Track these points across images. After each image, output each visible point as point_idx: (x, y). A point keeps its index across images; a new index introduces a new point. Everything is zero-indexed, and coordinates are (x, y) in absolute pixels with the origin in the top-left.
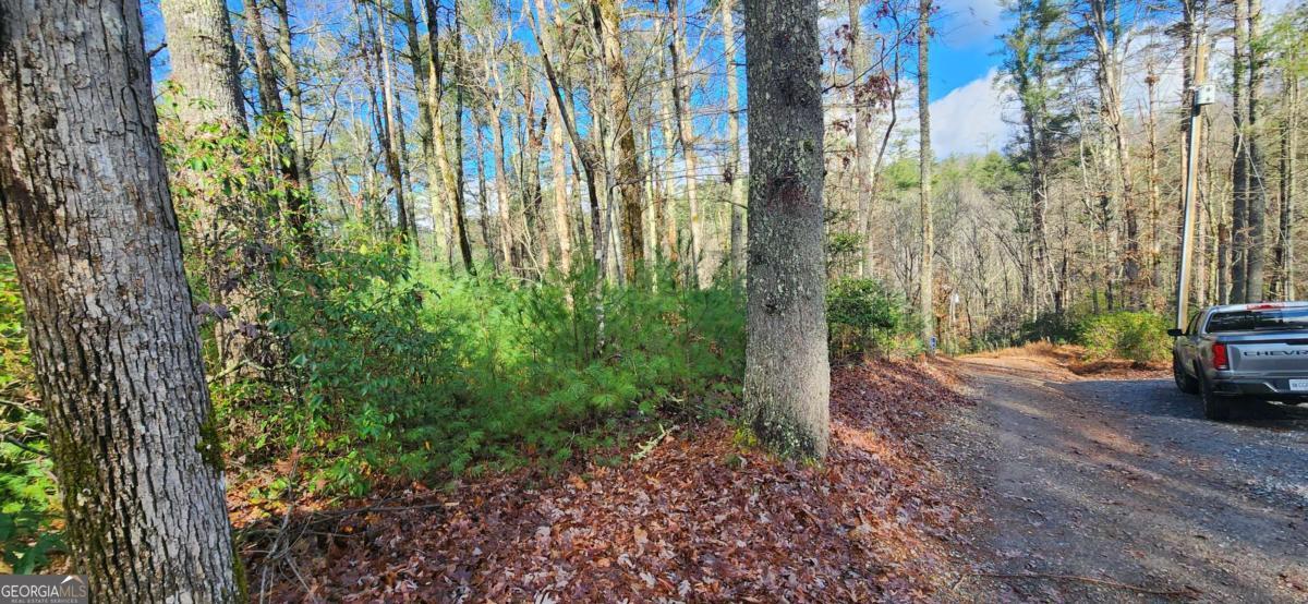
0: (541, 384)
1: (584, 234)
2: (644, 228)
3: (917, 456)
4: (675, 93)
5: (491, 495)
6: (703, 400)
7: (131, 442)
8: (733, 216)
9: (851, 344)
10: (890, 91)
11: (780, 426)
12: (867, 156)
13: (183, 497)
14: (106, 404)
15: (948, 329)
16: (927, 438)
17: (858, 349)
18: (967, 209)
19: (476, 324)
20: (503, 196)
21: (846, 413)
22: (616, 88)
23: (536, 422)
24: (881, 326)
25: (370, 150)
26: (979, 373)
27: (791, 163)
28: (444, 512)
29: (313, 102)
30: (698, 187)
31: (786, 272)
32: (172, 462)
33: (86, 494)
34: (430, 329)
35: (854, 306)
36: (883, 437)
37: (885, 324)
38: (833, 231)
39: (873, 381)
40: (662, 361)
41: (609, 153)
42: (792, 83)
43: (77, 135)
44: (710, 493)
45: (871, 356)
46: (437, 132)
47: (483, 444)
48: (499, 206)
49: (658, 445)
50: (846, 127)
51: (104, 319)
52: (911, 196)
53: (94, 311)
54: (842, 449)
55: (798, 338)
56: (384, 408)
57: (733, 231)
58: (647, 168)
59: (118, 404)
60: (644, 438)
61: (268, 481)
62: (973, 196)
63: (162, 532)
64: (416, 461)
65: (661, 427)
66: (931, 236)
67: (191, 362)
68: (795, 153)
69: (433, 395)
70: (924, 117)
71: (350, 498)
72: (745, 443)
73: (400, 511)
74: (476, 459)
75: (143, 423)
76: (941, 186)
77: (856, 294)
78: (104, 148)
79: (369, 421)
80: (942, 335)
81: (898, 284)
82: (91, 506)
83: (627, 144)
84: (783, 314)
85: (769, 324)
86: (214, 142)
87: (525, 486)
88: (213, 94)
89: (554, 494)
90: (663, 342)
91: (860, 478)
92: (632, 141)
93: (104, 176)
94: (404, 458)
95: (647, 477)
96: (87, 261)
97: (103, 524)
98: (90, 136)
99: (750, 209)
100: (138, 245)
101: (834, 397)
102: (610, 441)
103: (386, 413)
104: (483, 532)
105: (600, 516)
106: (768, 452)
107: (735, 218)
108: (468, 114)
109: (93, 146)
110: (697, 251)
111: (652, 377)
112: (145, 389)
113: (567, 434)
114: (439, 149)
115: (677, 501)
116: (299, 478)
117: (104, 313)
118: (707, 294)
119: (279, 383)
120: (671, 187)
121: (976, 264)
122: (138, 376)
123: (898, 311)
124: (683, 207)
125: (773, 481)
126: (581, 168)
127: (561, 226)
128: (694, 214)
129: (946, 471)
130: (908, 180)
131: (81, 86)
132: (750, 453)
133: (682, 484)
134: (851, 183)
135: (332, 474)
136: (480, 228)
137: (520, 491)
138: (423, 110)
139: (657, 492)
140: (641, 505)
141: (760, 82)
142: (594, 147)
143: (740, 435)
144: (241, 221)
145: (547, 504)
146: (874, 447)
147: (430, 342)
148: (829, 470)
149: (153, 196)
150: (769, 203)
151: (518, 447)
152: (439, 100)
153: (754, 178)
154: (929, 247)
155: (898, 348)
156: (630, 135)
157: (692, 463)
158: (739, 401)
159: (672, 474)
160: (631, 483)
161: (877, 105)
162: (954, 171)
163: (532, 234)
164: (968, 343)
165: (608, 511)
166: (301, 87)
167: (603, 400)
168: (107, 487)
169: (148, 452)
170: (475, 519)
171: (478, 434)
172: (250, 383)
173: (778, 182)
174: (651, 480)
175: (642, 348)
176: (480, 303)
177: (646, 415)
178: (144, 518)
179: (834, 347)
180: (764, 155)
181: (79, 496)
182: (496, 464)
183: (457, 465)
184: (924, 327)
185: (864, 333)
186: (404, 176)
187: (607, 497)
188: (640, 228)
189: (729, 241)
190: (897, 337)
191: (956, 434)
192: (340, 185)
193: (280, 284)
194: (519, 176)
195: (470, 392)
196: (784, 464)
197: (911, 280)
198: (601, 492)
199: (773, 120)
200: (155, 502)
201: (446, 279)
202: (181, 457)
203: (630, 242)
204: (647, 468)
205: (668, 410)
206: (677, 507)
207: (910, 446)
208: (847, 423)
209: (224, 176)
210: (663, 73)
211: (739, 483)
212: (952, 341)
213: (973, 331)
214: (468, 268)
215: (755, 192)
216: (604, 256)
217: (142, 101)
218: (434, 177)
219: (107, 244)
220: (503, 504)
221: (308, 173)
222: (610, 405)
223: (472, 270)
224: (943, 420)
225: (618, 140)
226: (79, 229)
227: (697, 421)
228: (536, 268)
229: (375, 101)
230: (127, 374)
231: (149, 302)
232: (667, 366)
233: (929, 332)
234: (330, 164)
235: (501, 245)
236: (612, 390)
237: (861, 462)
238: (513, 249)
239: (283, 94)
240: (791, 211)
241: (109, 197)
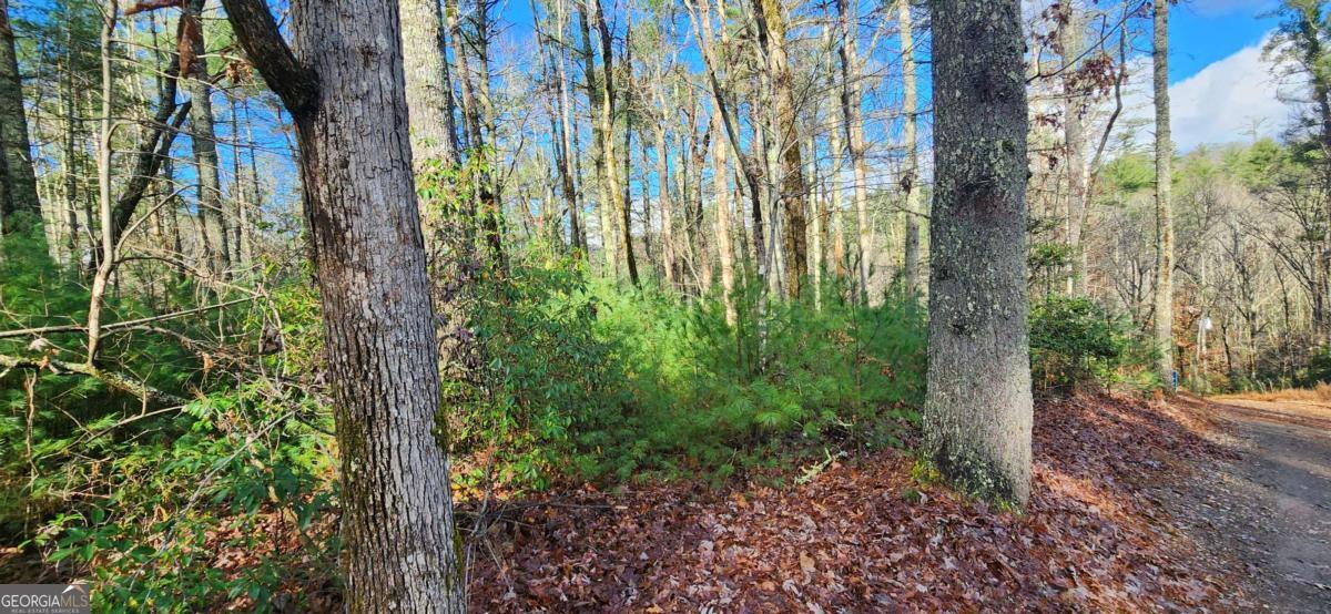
0: (704, 398)
1: (747, 249)
2: (808, 242)
3: (1152, 514)
4: (844, 99)
5: (655, 503)
6: (873, 426)
7: (388, 422)
8: (907, 228)
9: (1057, 373)
10: (1113, 74)
11: (968, 462)
12: (1079, 154)
13: (421, 473)
14: (372, 390)
15: (1195, 362)
16: (1166, 493)
17: (1066, 380)
18: (1224, 212)
19: (641, 337)
20: (666, 213)
21: (1052, 455)
22: (781, 100)
23: (698, 436)
24: (1098, 354)
25: (549, 176)
26: (1245, 419)
27: (986, 166)
28: (613, 514)
29: (504, 135)
30: (868, 197)
31: (978, 288)
32: (414, 442)
33: (356, 462)
34: (600, 339)
35: (1062, 330)
36: (1104, 487)
37: (1106, 352)
38: (1037, 242)
39: (1088, 420)
40: (829, 382)
41: (772, 167)
42: (989, 76)
43: (361, 172)
44: (885, 528)
45: (1085, 389)
46: (608, 155)
47: (648, 453)
48: (661, 223)
49: (824, 471)
50: (1053, 122)
51: (373, 321)
52: (1142, 198)
53: (368, 314)
54: (1048, 496)
55: (992, 364)
56: (563, 411)
57: (907, 244)
58: (811, 180)
59: (381, 391)
60: (809, 462)
61: (468, 469)
62: (1234, 195)
63: (406, 500)
64: (588, 464)
65: (827, 451)
66: (1171, 246)
67: (430, 358)
68: (991, 154)
69: (603, 403)
70: (1161, 104)
71: (532, 491)
72: (926, 477)
73: (575, 508)
74: (641, 468)
75: (397, 408)
76: (1186, 185)
77: (1065, 316)
78: (378, 182)
79: (551, 424)
80: (1186, 370)
81: (1120, 304)
82: (360, 472)
83: (792, 156)
84: (973, 336)
85: (956, 346)
86: (437, 174)
87: (688, 498)
88: (435, 134)
89: (716, 509)
90: (829, 363)
91: (1073, 533)
92: (797, 153)
93: (378, 205)
94: (577, 460)
95: (813, 503)
96: (364, 274)
97: (367, 488)
98: (369, 173)
99: (934, 220)
100: (397, 260)
101: (1036, 434)
102: (774, 461)
103: (564, 417)
104: (648, 538)
105: (763, 537)
106: (953, 490)
107: (911, 230)
108: (636, 136)
109: (371, 181)
110: (866, 265)
111: (817, 399)
112: (398, 379)
113: (730, 450)
114: (610, 171)
115: (846, 532)
116: (492, 469)
117: (374, 316)
118: (877, 313)
119: (477, 384)
120: (840, 200)
121: (1238, 281)
122: (394, 369)
123: (1123, 337)
124: (851, 219)
125: (961, 523)
126: (744, 183)
127: (724, 242)
128: (863, 226)
129: (1196, 537)
130: (1137, 180)
131: (365, 133)
132: (931, 489)
133: (852, 514)
134: (1058, 186)
135: (519, 468)
136: (643, 245)
137: (681, 503)
138: (597, 135)
139: (824, 520)
140: (807, 531)
141: (948, 78)
142: (756, 161)
143: (918, 468)
144: (453, 242)
145: (709, 519)
146: (1092, 498)
147: (602, 352)
148: (1032, 518)
149: (408, 221)
150: (957, 212)
151: (680, 459)
152: (612, 124)
153: (940, 184)
154: (1167, 260)
155: (1123, 382)
156: (796, 147)
157: (863, 493)
158: (918, 431)
159: (839, 502)
160: (795, 507)
161: (1096, 92)
162: (1204, 164)
163: (693, 249)
164: (1225, 380)
165: (772, 533)
166: (497, 122)
167: (767, 419)
168: (371, 457)
169: (399, 432)
170: (642, 525)
171: (644, 443)
172: (456, 382)
173: (969, 188)
174: (817, 507)
175: (806, 367)
176: (646, 316)
177: (809, 437)
178: (395, 486)
179: (1037, 376)
180: (953, 158)
181: (352, 463)
182: (660, 473)
183: (624, 471)
184: (1160, 357)
185: (1075, 362)
186: (577, 197)
187: (771, 518)
188: (804, 242)
189: (903, 255)
190: (1121, 369)
191: (1210, 493)
192: (525, 208)
193: (480, 297)
194: (682, 192)
195: (635, 403)
196: (974, 505)
197: (1140, 300)
198: (764, 513)
199: (964, 119)
200: (402, 474)
201: (613, 293)
202: (421, 438)
203: (794, 256)
204: (812, 493)
205: (833, 434)
206: (847, 538)
207: (1143, 501)
208: (1054, 467)
209: (444, 203)
210: (831, 80)
211: (919, 521)
212: (1200, 376)
213: (1233, 365)
214: (635, 284)
215: (941, 200)
216: (768, 271)
217: (403, 142)
218: (605, 197)
219: (377, 259)
220: (666, 513)
221: (499, 198)
222: (775, 423)
223: (638, 284)
224: (1190, 474)
225: (784, 152)
226: (360, 247)
227: (867, 448)
228: (697, 283)
229: (555, 130)
230: (387, 366)
231: (404, 308)
232: (835, 387)
233: (1167, 363)
234: (516, 189)
235: (663, 262)
236: (776, 408)
237: (1073, 513)
238: (674, 265)
239: (483, 130)
240: (986, 220)
241: (379, 222)
